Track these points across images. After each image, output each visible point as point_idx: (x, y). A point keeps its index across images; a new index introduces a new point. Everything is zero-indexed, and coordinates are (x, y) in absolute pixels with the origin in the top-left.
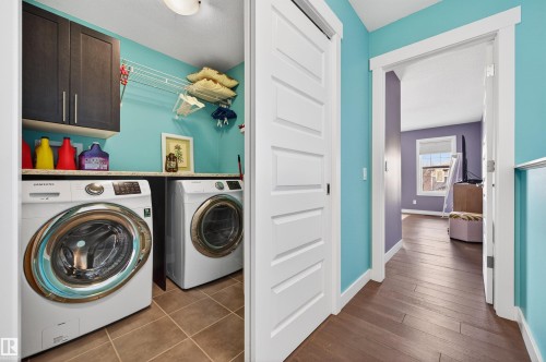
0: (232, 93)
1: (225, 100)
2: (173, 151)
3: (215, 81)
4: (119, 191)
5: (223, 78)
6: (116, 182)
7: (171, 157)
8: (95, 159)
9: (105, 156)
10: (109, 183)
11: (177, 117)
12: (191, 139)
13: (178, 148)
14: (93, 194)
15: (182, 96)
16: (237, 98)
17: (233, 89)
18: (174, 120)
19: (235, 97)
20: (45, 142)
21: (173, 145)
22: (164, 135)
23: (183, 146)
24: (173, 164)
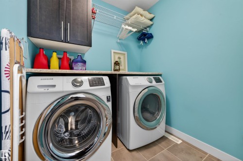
0: (151, 23)
1: (146, 28)
2: (117, 60)
3: (141, 15)
4: (92, 84)
5: (146, 13)
6: (90, 77)
7: (117, 63)
8: (79, 64)
9: (84, 62)
10: (86, 78)
11: (119, 41)
12: (126, 53)
13: (119, 58)
14: (76, 86)
15: (123, 26)
16: (153, 26)
17: (151, 20)
18: (117, 42)
19: (152, 25)
20: (55, 54)
21: (117, 56)
22: (113, 51)
23: (122, 57)
24: (117, 67)
